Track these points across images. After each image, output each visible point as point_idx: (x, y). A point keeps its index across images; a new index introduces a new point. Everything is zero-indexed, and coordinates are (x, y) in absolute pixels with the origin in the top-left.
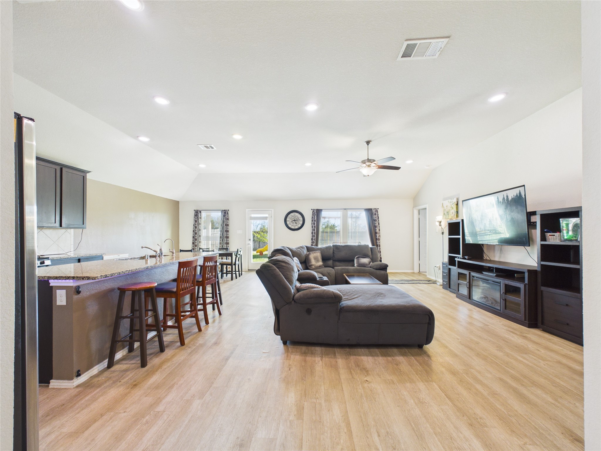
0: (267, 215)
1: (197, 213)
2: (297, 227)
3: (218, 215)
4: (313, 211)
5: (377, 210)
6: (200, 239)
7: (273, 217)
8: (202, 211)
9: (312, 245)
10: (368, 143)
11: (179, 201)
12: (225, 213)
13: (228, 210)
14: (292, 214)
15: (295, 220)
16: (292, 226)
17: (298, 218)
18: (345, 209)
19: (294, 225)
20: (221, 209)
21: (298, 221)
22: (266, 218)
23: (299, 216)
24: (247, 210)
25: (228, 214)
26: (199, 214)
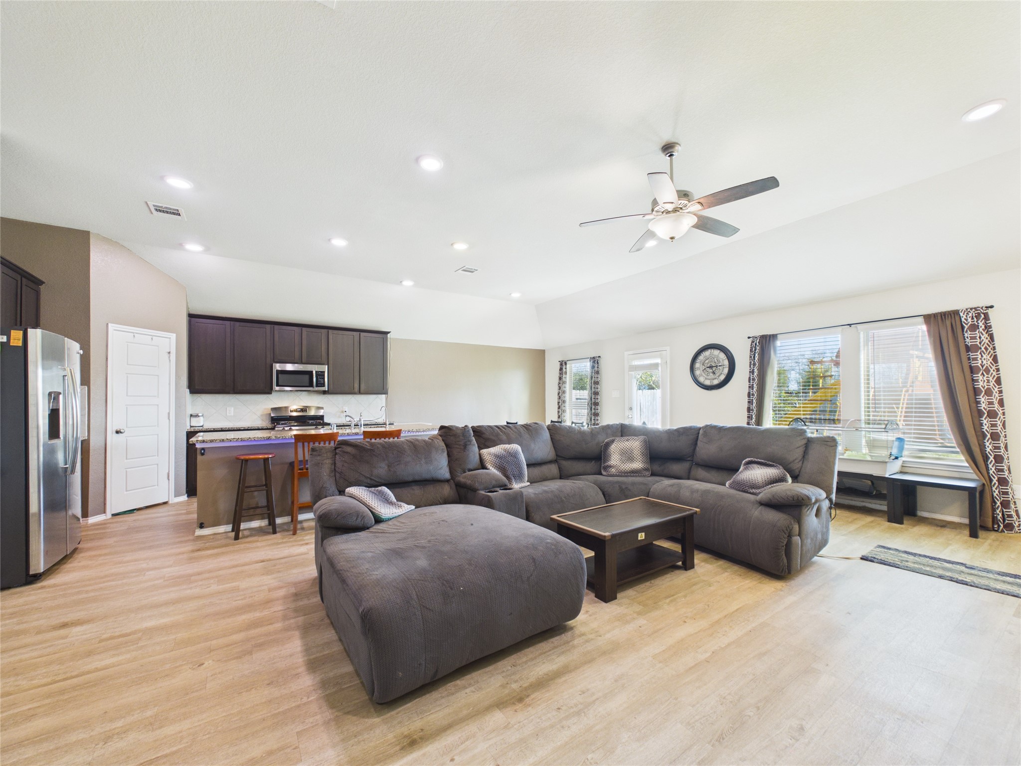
0: (658, 361)
1: (563, 364)
2: (716, 382)
3: (587, 366)
4: (753, 342)
5: (982, 314)
6: (564, 406)
7: (668, 362)
8: (568, 362)
9: (748, 424)
10: (668, 149)
11: (544, 350)
12: (595, 361)
13: (599, 357)
14: (707, 353)
15: (711, 367)
16: (706, 379)
17: (719, 362)
18: (850, 325)
19: (709, 377)
20: (590, 357)
21: (718, 367)
22: (656, 366)
23: (722, 356)
24: (626, 353)
25: (598, 363)
26: (564, 367)
